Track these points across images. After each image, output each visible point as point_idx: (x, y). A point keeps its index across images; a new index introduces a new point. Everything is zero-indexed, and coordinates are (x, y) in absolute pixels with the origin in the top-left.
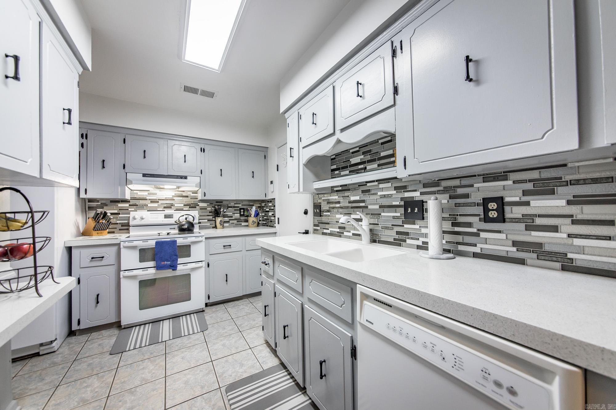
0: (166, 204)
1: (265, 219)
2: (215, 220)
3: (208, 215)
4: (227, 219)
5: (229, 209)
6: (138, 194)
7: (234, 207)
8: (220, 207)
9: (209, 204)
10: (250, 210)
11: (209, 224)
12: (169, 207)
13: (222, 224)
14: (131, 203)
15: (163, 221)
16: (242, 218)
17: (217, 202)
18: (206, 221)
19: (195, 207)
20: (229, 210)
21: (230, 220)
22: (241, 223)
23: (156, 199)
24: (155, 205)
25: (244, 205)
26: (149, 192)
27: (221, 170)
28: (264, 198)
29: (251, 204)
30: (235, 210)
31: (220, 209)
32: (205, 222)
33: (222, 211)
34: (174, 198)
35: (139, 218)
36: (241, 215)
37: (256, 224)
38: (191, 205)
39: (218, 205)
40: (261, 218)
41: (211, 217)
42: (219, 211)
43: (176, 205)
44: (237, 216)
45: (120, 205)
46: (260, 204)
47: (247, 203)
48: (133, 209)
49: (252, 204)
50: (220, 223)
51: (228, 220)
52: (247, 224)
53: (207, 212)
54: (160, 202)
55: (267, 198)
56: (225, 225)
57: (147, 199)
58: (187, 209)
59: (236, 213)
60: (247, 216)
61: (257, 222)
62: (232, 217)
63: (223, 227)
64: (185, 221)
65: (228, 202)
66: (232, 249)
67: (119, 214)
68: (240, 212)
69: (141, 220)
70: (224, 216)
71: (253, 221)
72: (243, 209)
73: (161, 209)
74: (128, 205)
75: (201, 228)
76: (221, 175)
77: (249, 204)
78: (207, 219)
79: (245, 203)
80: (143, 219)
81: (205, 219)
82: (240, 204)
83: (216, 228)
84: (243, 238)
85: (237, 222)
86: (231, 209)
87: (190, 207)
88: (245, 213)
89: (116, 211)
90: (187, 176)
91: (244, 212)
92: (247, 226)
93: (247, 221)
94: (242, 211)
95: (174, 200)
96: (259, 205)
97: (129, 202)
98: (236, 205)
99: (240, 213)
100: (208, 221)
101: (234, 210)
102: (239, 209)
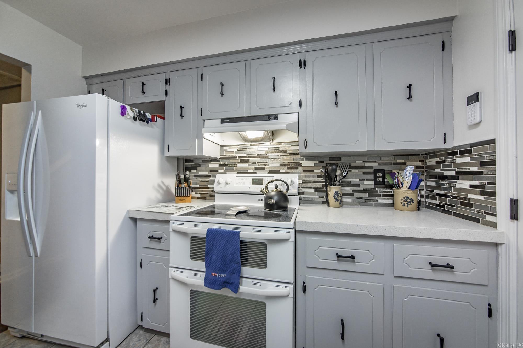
0: (257, 163)
1: (438, 195)
2: (326, 191)
3: (316, 182)
4: (348, 190)
5: (353, 170)
6: (228, 151)
7: (363, 168)
8: (334, 167)
9: (317, 162)
10: (398, 173)
11: (317, 197)
12: (261, 167)
13: (339, 198)
14: (221, 163)
15: (249, 188)
16: (378, 189)
17: (330, 159)
18: (313, 190)
19: (296, 168)
20: (353, 174)
21: (353, 191)
22: (376, 198)
23: (246, 157)
24: (246, 165)
25: (384, 164)
26: (238, 147)
27: (336, 93)
28: (440, 145)
29: (399, 161)
30: (365, 173)
31: (335, 170)
32: (310, 193)
33: (338, 175)
34: (268, 155)
35: (224, 183)
36: (376, 183)
37: (414, 205)
38: (289, 165)
39: (331, 165)
40: (423, 190)
41: (320, 186)
42: (333, 175)
43: (270, 165)
44: (369, 184)
45: (211, 165)
46: (420, 161)
47: (392, 160)
48: (223, 171)
49: (403, 161)
50: (334, 196)
51: (351, 192)
52: (390, 201)
53: (313, 176)
54: (252, 160)
55: (448, 146)
56: (345, 200)
57: (236, 157)
58: (284, 171)
59: (367, 180)
60: (391, 186)
61: (415, 201)
62: (358, 186)
63: (341, 204)
64: (275, 190)
65: (351, 159)
66: (358, 266)
67: (209, 176)
68: (376, 177)
69: (226, 186)
70: (343, 184)
71: (408, 198)
72: (383, 171)
73: (252, 171)
74: (218, 165)
75: (301, 201)
76: (336, 104)
77: (395, 161)
78: (314, 188)
79: (385, 160)
80: (227, 184)
81: (311, 188)
82: (375, 162)
83: (329, 205)
84: (388, 244)
85: (369, 195)
86: (357, 170)
87: (288, 168)
88: (386, 180)
89: (207, 173)
90: (277, 114)
91: (383, 177)
92: (392, 205)
93: (392, 196)
94: (379, 175)
95: (268, 157)
96: (419, 164)
97: (219, 161)
98: (367, 164)
99: (375, 179)
100: (315, 191)
101: (362, 173)
102: (372, 171)
